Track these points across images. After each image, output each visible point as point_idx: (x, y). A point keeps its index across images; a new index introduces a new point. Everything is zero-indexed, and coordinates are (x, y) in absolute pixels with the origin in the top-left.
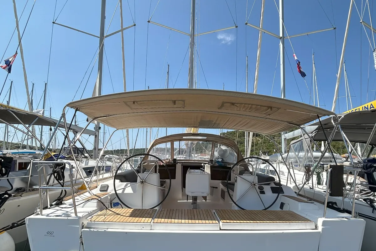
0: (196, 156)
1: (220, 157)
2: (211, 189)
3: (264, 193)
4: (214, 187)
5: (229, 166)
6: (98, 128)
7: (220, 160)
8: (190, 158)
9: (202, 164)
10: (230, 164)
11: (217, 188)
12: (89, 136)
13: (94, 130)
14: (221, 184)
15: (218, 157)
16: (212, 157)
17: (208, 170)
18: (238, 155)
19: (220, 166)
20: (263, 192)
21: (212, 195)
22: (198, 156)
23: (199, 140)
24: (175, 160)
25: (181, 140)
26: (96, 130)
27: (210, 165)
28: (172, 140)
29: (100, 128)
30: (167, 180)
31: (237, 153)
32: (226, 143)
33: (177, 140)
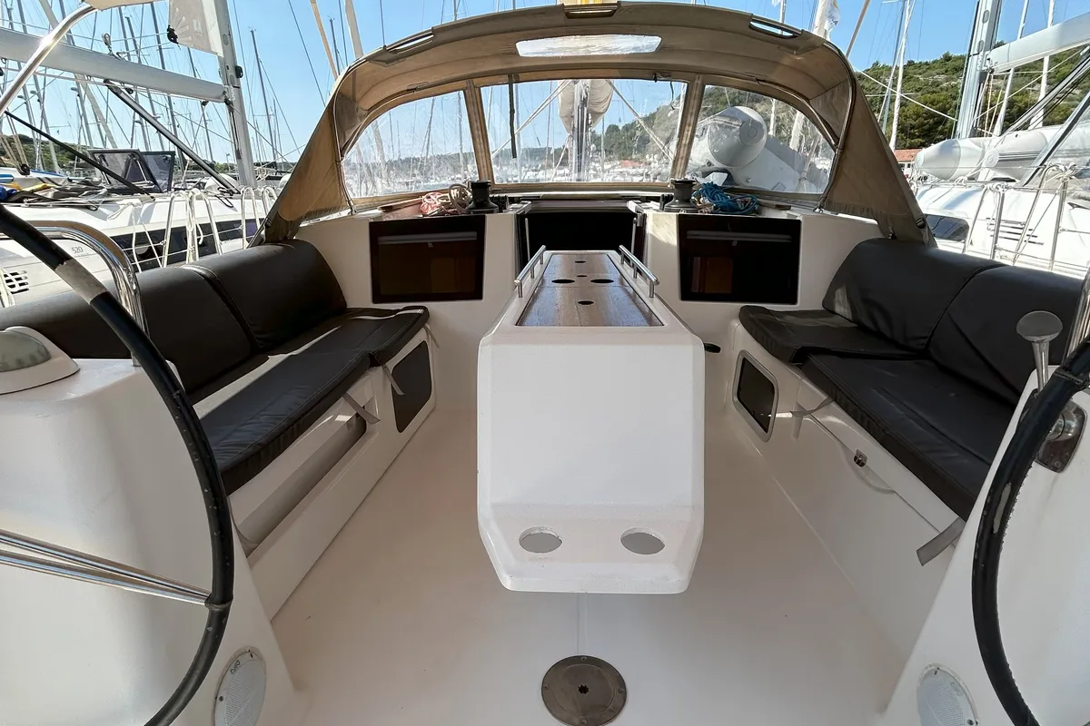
0: (607, 166)
1: (717, 164)
5: (783, 215)
6: (231, 73)
7: (717, 179)
8: (584, 175)
9: (632, 206)
10: (785, 201)
11: (716, 349)
12: (204, 104)
13: (220, 82)
14: (737, 326)
15: (709, 164)
16: (680, 167)
17: (662, 228)
18: (844, 149)
22: (613, 167)
23: (616, 73)
24: (480, 188)
25: (517, 73)
26: (227, 80)
27: (674, 216)
28: (470, 77)
29: (238, 72)
30: (433, 306)
31: (836, 138)
32: (773, 77)
33: (492, 77)
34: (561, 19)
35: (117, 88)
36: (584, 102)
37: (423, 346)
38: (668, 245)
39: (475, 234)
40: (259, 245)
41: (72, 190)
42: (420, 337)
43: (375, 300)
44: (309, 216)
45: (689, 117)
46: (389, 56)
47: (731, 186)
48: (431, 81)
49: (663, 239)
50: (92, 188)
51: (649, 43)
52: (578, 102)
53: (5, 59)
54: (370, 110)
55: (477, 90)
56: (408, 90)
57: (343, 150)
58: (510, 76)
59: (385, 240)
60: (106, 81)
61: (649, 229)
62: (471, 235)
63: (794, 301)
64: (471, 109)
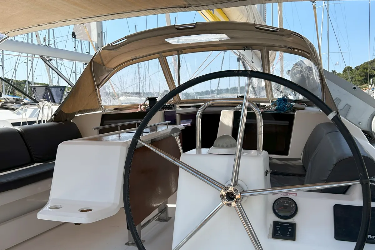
3: (291, 237)
17: (227, 118)
20: (284, 232)
24: (153, 100)
25: (181, 50)
27: (232, 112)
28: (161, 53)
32: (292, 46)
34: (176, 31)
35: (45, 59)
38: (228, 126)
40: (51, 122)
41: (10, 102)
44: (80, 112)
45: (265, 66)
46: (112, 47)
48: (141, 55)
49: (226, 124)
50: (18, 101)
53: (2, 50)
55: (164, 58)
56: (133, 59)
57: (98, 86)
58: (178, 51)
59: (107, 122)
60: (41, 56)
63: (287, 154)
64: (163, 66)
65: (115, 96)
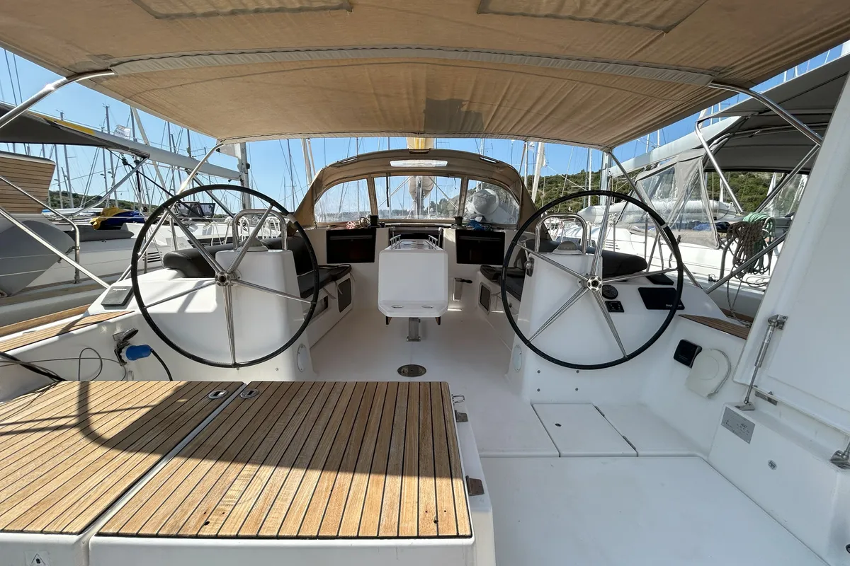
1: (478, 213)
2: (456, 284)
3: (622, 310)
4: (463, 281)
5: (500, 231)
6: (244, 166)
7: (478, 219)
9: (438, 229)
10: (501, 227)
11: (470, 282)
12: (229, 181)
13: (238, 171)
14: (480, 273)
15: (475, 213)
17: (450, 235)
18: (522, 205)
19: (479, 232)
20: (615, 307)
21: (460, 299)
23: (431, 173)
24: (374, 218)
25: (390, 173)
26: (242, 170)
27: (454, 230)
28: (370, 174)
29: (248, 166)
30: (353, 265)
31: (519, 200)
32: (493, 177)
33: (379, 174)
34: (408, 154)
36: (420, 185)
37: (348, 280)
38: (452, 242)
39: (371, 236)
42: (347, 276)
43: (328, 263)
45: (463, 192)
46: (340, 165)
47: (484, 222)
48: (354, 174)
49: (450, 240)
51: (444, 163)
52: (417, 186)
54: (326, 185)
55: (372, 179)
56: (343, 178)
57: (316, 201)
58: (387, 174)
59: (333, 238)
60: (186, 169)
61: (444, 236)
62: (370, 236)
64: (370, 186)
65: (323, 215)
